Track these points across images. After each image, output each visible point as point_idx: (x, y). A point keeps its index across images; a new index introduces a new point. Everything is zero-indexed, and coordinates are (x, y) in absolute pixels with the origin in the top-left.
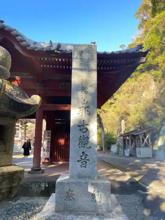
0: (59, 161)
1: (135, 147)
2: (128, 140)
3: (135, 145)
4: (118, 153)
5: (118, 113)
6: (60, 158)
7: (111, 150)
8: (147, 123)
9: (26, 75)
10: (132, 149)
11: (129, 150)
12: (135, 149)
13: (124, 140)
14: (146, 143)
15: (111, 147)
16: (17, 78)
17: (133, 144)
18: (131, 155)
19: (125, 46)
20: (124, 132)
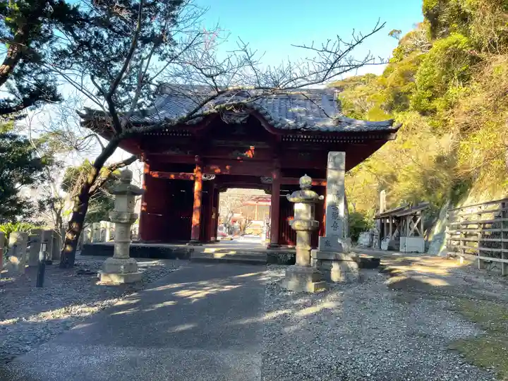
0: (288, 244)
1: (399, 236)
2: (388, 224)
3: (400, 233)
4: (369, 247)
5: (378, 175)
6: (288, 241)
7: (358, 242)
8: (423, 199)
9: (262, 145)
10: (393, 239)
11: (388, 240)
12: (398, 239)
13: (382, 225)
14: (415, 231)
15: (358, 236)
16: (252, 147)
17: (397, 231)
18: (390, 249)
19: (399, 32)
20: (384, 211)
